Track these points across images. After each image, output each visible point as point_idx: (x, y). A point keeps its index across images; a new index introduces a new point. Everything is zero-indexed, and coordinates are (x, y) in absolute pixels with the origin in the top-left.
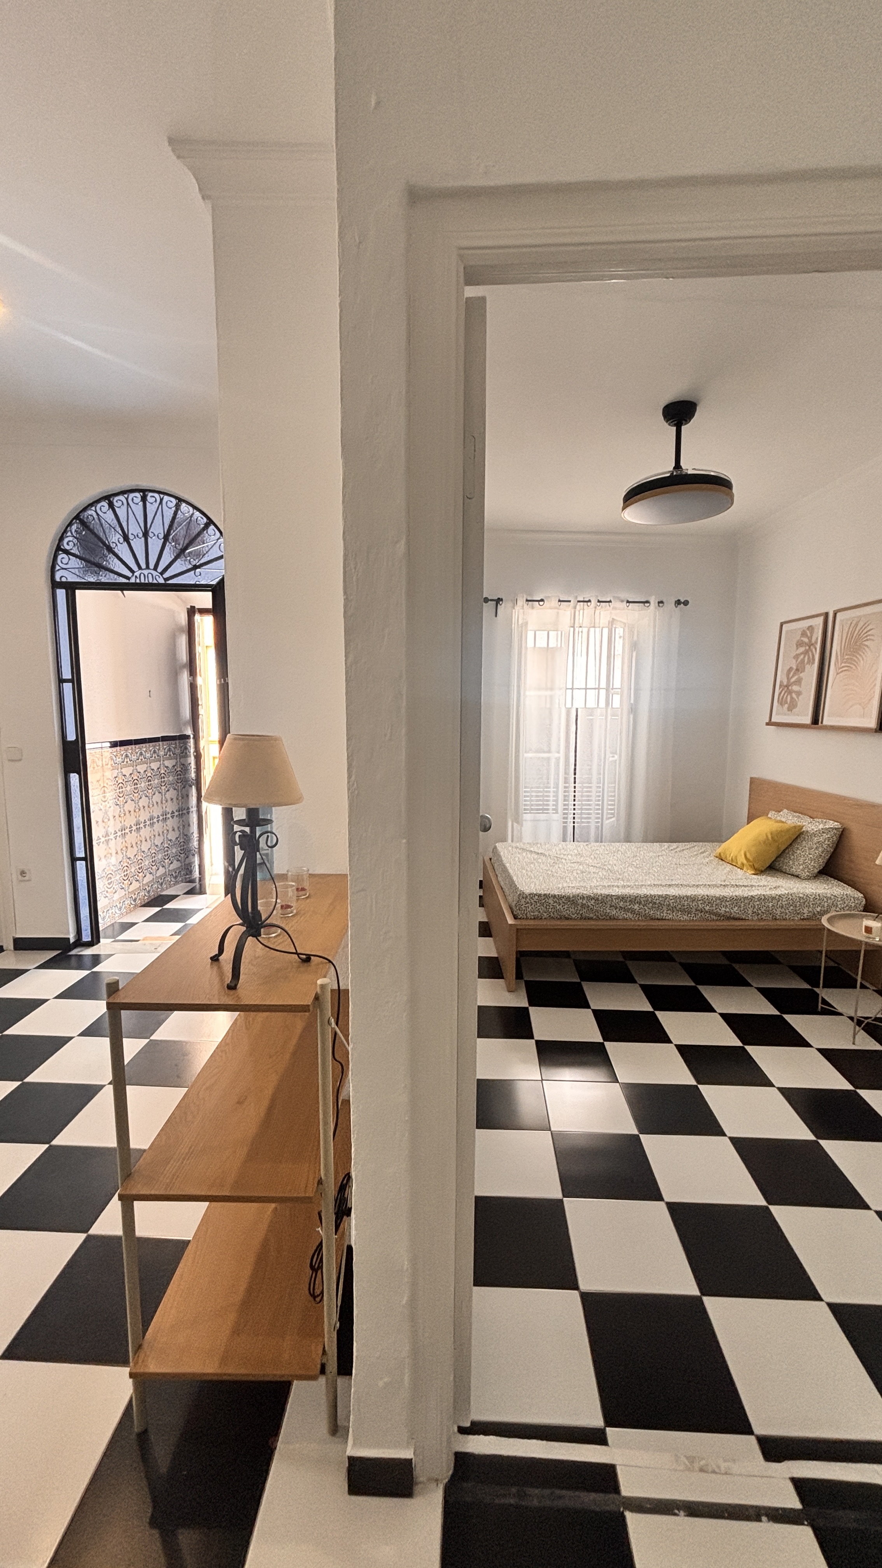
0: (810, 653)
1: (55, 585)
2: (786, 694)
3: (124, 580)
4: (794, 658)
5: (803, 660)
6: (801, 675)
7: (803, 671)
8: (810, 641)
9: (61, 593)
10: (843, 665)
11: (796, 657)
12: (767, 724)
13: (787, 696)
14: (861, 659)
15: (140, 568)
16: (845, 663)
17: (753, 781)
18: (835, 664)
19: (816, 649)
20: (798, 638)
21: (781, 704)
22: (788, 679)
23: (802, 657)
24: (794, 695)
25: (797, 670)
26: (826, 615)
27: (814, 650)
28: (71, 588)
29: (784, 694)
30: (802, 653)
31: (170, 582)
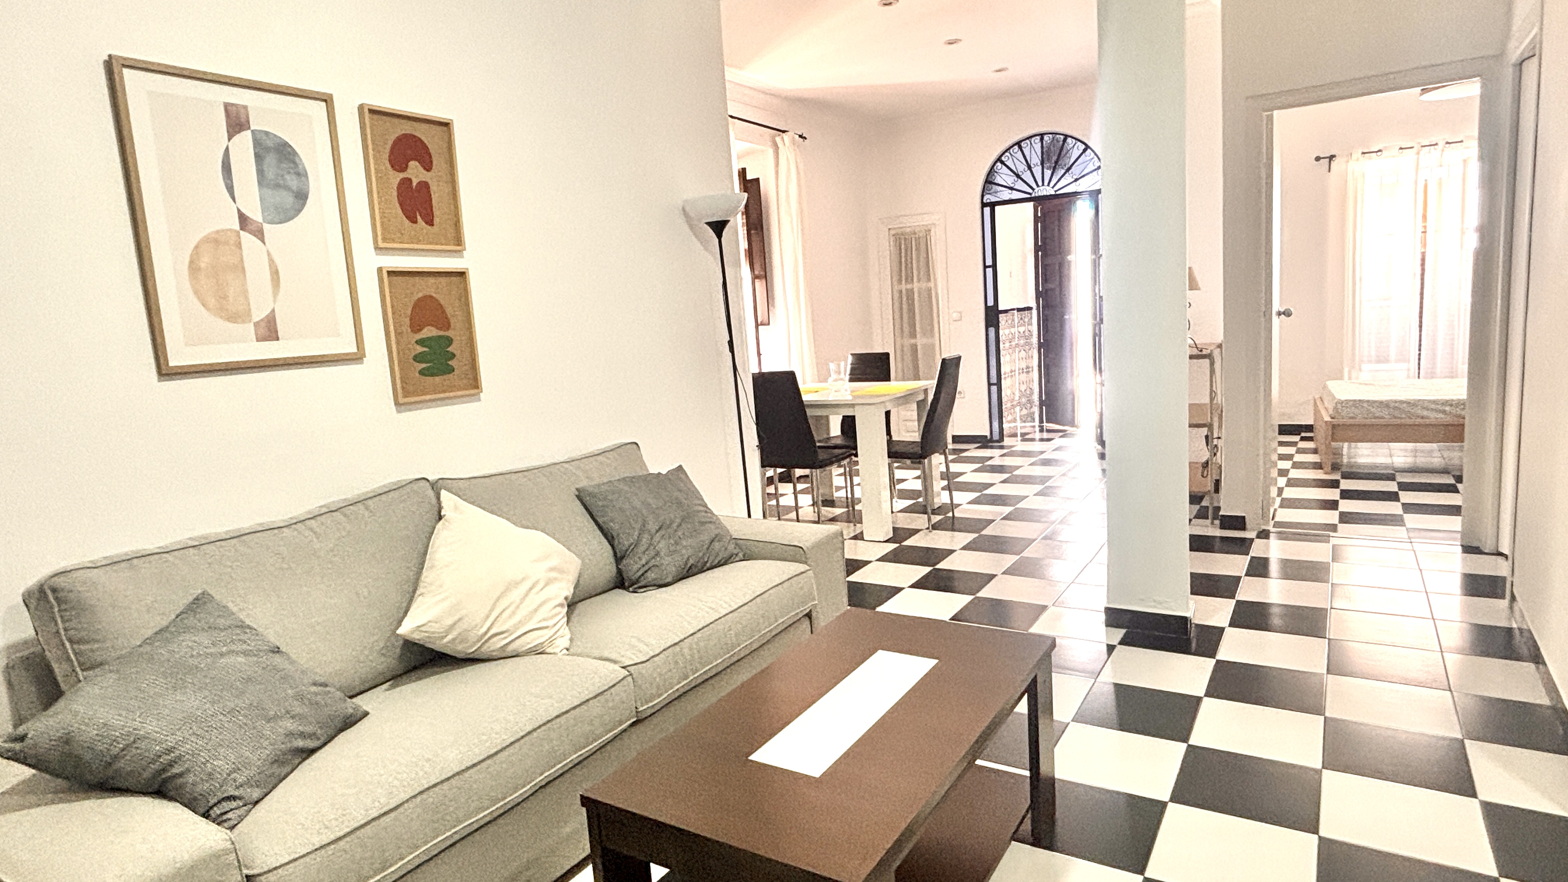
1: (984, 205)
3: (1029, 196)
9: (987, 210)
15: (1038, 186)
28: (992, 205)
31: (1058, 193)
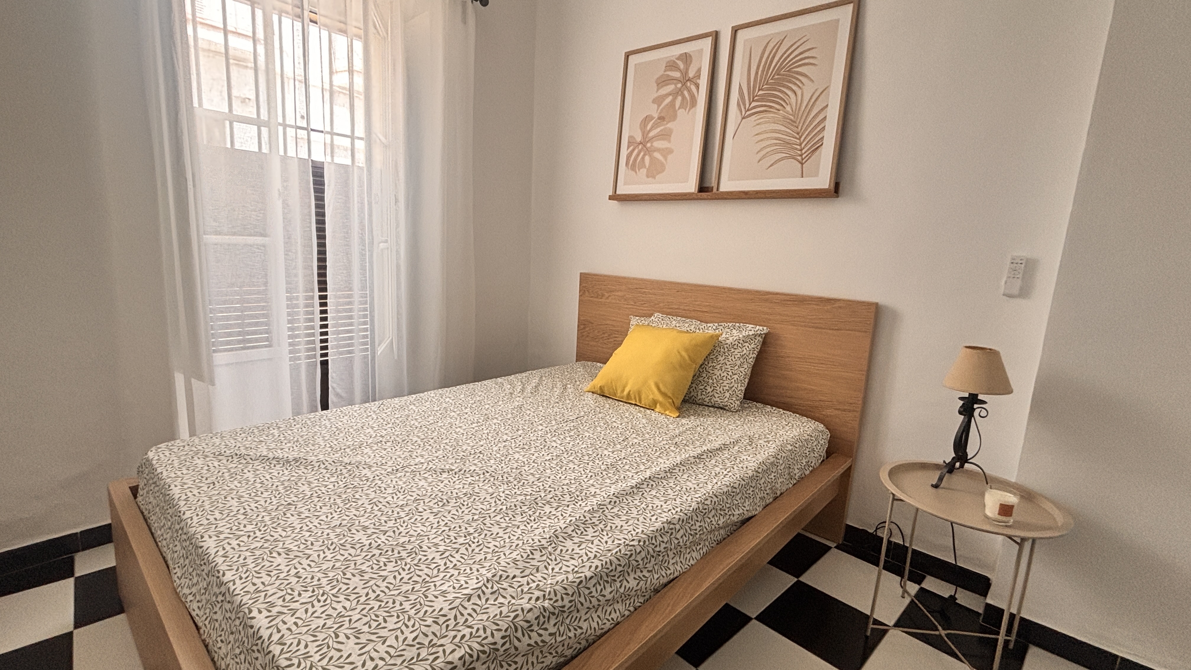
0: (686, 93)
2: (642, 154)
4: (654, 101)
5: (672, 104)
6: (669, 125)
7: (674, 117)
8: (685, 73)
10: (754, 104)
11: (658, 101)
12: (611, 198)
13: (643, 158)
14: (789, 93)
16: (757, 101)
17: (584, 278)
18: (739, 105)
19: (697, 87)
20: (661, 72)
21: (633, 168)
22: (645, 134)
23: (670, 98)
24: (657, 155)
25: (661, 118)
26: (716, 36)
27: (693, 88)
29: (638, 155)
30: (669, 94)
